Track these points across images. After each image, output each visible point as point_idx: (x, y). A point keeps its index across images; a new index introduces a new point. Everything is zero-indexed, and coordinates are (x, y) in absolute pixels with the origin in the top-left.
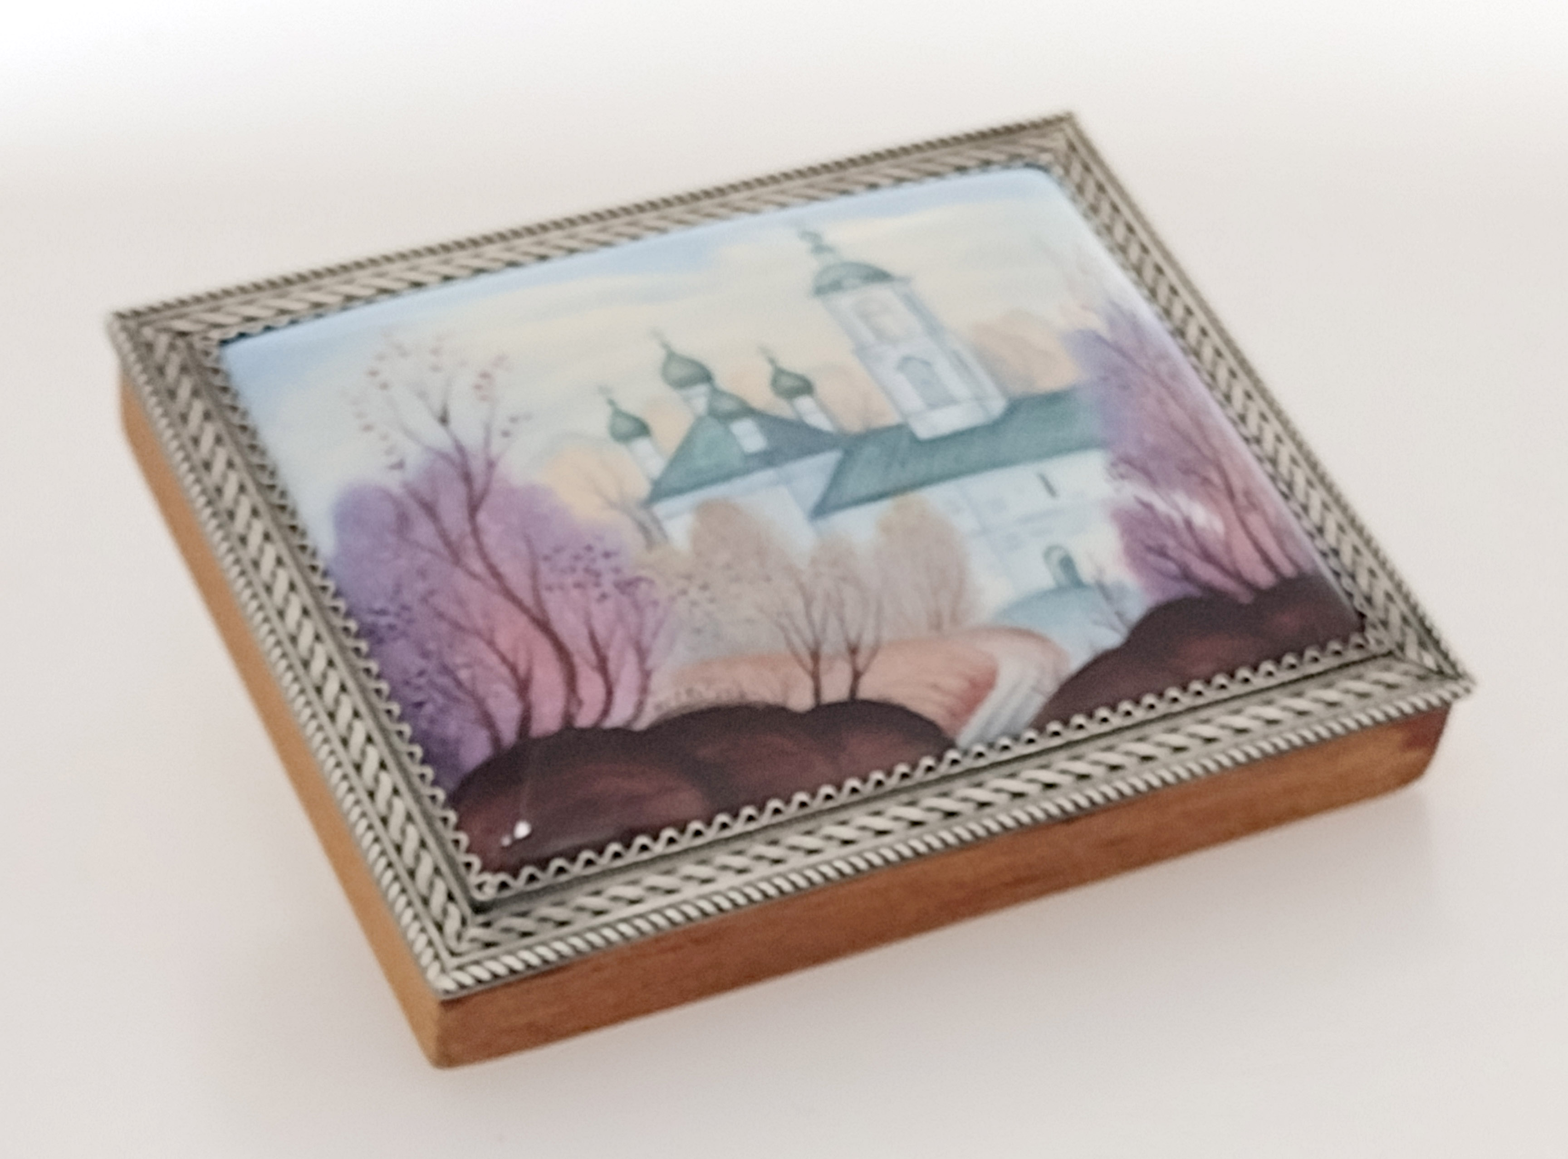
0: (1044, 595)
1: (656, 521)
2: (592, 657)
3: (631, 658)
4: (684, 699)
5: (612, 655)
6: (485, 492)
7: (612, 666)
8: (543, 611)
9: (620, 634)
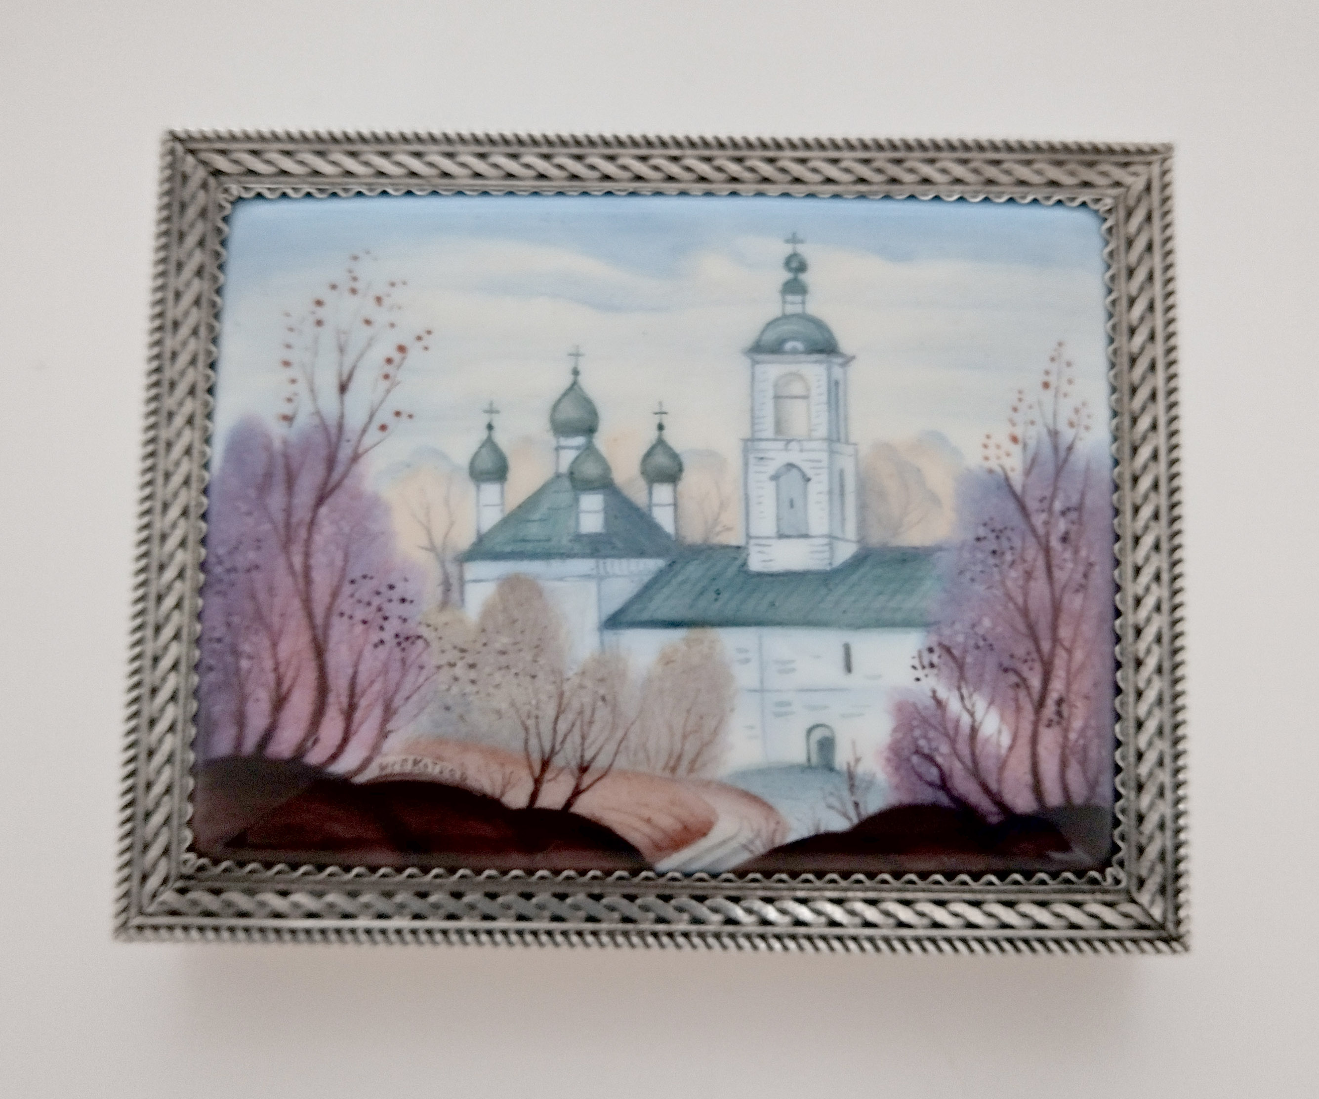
0: (790, 769)
1: (462, 582)
2: (345, 700)
3: (377, 713)
4: (408, 767)
5: (363, 703)
6: (338, 485)
7: (358, 715)
8: (326, 635)
9: (377, 687)
